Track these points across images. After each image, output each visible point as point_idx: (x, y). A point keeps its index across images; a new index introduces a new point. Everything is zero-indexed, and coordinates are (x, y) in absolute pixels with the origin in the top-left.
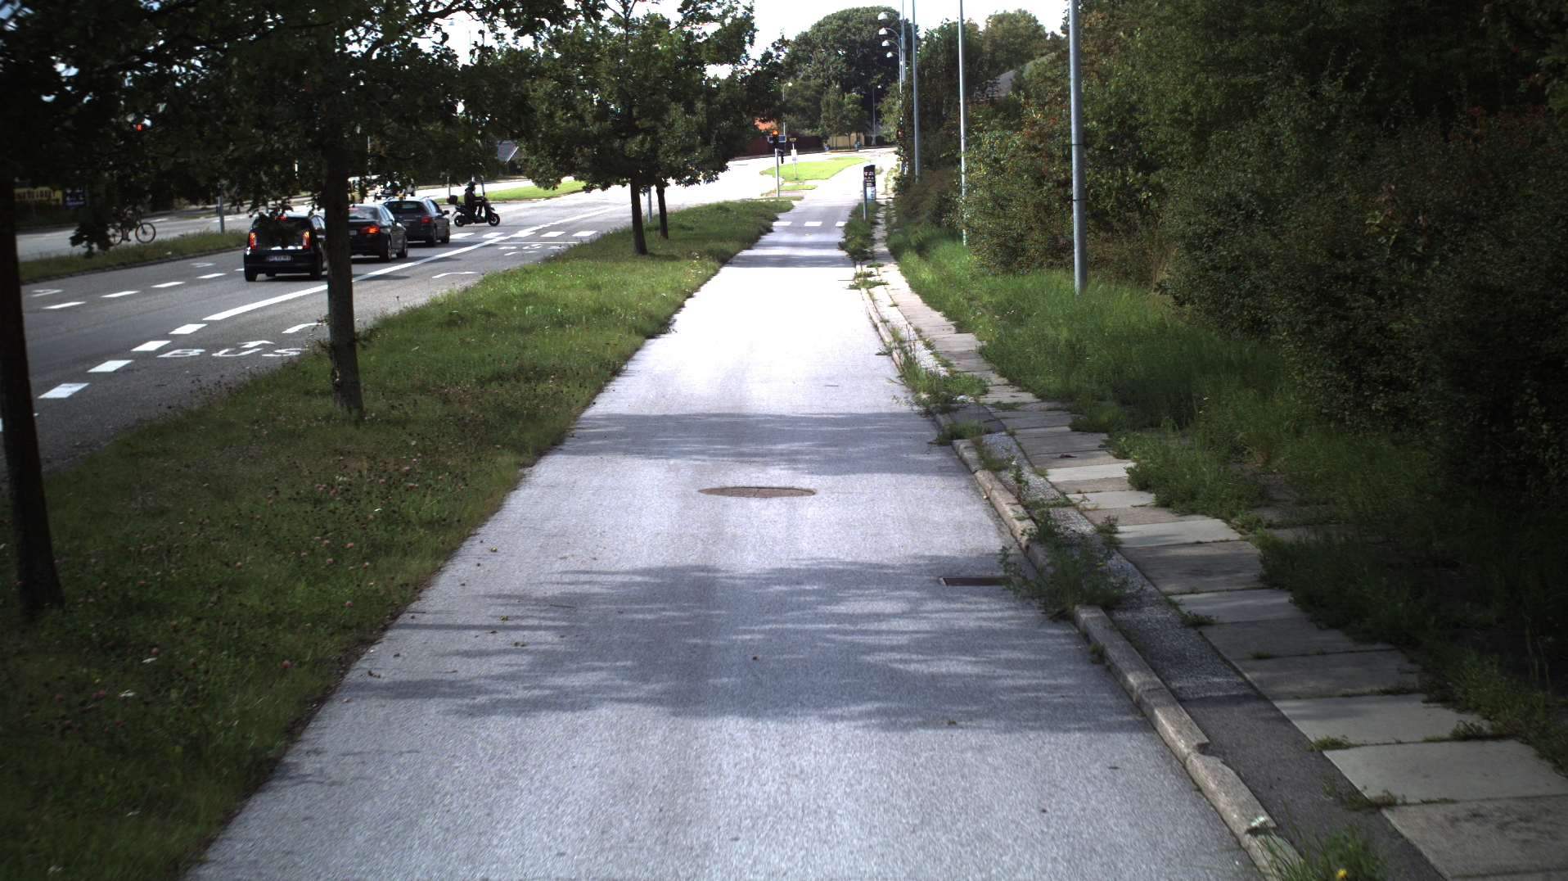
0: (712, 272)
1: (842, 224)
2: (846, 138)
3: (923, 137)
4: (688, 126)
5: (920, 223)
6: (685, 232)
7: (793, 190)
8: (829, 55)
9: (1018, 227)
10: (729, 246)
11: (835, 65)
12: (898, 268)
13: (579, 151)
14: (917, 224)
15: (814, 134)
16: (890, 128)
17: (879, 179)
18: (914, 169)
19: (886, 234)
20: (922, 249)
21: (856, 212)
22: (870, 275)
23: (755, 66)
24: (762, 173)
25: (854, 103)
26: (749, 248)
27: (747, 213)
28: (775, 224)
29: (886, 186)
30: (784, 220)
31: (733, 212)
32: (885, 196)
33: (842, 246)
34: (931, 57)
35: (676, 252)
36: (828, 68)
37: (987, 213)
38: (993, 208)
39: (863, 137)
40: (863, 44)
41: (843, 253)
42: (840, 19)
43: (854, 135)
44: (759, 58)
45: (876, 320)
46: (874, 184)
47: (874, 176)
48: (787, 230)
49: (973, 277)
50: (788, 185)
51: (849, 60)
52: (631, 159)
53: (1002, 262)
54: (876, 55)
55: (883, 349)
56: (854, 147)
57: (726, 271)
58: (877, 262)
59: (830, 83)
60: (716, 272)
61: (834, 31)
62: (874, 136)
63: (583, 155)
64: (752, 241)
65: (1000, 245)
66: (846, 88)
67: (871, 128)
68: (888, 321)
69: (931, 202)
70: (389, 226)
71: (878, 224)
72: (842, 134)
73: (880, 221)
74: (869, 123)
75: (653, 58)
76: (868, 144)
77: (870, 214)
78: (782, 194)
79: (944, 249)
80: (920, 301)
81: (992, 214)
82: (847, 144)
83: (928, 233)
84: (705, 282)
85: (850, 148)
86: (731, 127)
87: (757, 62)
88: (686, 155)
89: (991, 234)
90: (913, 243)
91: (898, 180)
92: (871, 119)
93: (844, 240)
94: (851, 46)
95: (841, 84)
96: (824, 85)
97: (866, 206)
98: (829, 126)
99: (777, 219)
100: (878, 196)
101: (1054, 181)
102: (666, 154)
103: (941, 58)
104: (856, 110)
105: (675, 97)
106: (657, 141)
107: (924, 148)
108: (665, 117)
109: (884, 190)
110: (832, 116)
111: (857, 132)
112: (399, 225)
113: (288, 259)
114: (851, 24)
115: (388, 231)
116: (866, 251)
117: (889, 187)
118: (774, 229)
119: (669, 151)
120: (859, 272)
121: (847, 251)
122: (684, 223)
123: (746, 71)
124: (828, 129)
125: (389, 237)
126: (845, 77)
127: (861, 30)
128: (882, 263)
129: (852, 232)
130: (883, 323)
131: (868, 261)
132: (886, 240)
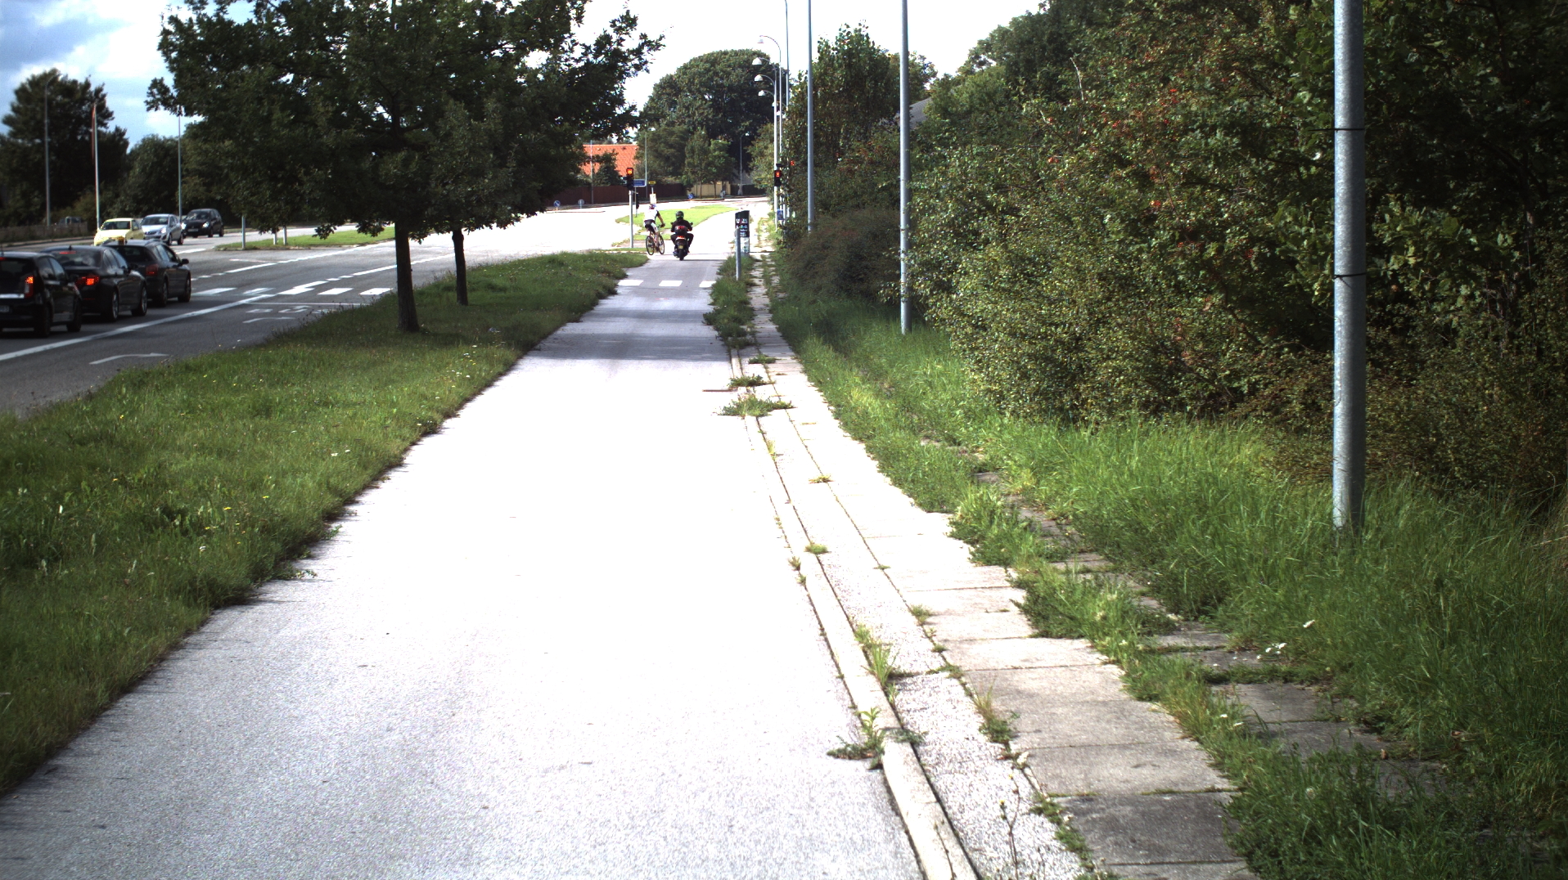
0: (500, 368)
1: (708, 284)
2: (712, 187)
3: (815, 173)
5: (820, 289)
6: (493, 295)
8: (695, 99)
9: (1072, 317)
11: (701, 111)
12: (799, 367)
13: (306, 174)
14: (816, 292)
15: (678, 181)
16: (762, 174)
17: (752, 227)
18: (805, 215)
19: (768, 301)
20: (832, 332)
21: (726, 268)
22: (755, 382)
23: (585, 54)
24: (618, 221)
25: (720, 149)
26: (577, 321)
27: (586, 268)
28: (622, 283)
29: (759, 237)
30: (634, 278)
32: (760, 250)
33: (709, 319)
34: (826, 73)
35: (462, 327)
36: (694, 114)
39: (729, 186)
40: (731, 89)
41: (711, 333)
42: (707, 62)
43: (719, 183)
44: (591, 42)
45: (799, 549)
46: (747, 235)
47: (747, 224)
48: (636, 291)
49: (969, 414)
51: (716, 105)
52: (390, 188)
53: (1038, 393)
54: (744, 100)
56: (721, 196)
58: (765, 352)
59: (695, 129)
60: (509, 367)
61: (701, 75)
62: (741, 185)
64: (582, 308)
65: (1032, 356)
66: (712, 134)
67: (738, 177)
69: (836, 258)
70: (116, 276)
71: (755, 285)
72: (707, 182)
73: (756, 281)
74: (735, 171)
76: (734, 194)
77: (743, 272)
78: (636, 245)
81: (1009, 291)
82: (712, 192)
83: (834, 305)
84: (479, 392)
85: (716, 197)
87: (588, 48)
89: (1012, 332)
90: (815, 321)
92: (738, 166)
93: (710, 309)
94: (718, 91)
95: (707, 130)
96: (689, 131)
97: (739, 261)
98: (693, 173)
99: (625, 276)
100: (752, 249)
102: (442, 180)
103: (838, 74)
104: (723, 156)
106: (427, 161)
107: (819, 187)
108: (440, 122)
109: (762, 243)
110: (696, 162)
111: (723, 180)
112: (135, 273)
113: (10, 309)
114: (718, 67)
115: (116, 281)
116: (744, 333)
117: (762, 238)
118: (619, 291)
119: (446, 177)
120: (738, 375)
121: (717, 329)
122: (499, 281)
123: (571, 62)
124: (692, 177)
125: (115, 288)
126: (711, 123)
127: (729, 74)
128: (771, 355)
129: (722, 298)
130: (813, 556)
131: (749, 349)
132: (771, 311)
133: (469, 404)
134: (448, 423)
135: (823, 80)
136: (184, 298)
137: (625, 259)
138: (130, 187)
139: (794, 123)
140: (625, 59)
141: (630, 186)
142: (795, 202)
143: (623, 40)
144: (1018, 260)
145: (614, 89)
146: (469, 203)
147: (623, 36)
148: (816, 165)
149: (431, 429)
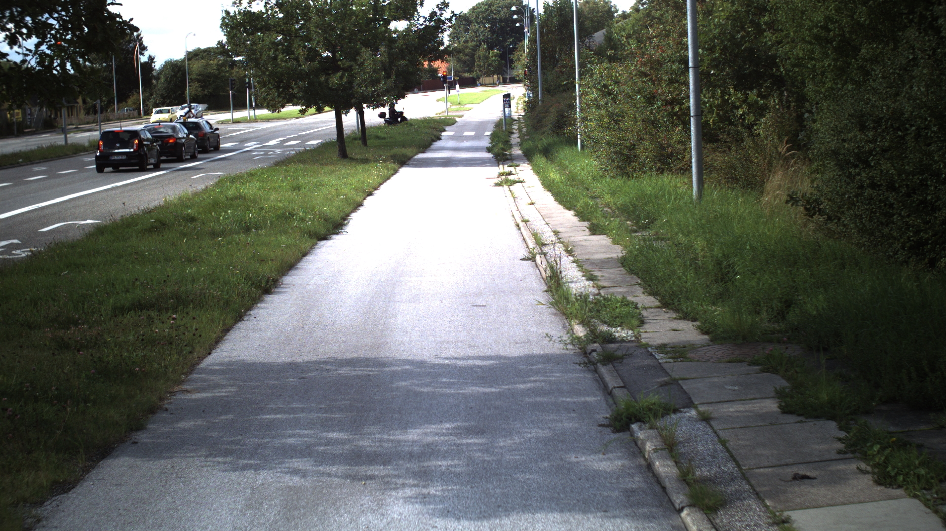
0: (392, 172)
1: (488, 133)
2: (491, 78)
3: (543, 74)
4: (375, 64)
5: (544, 133)
6: (379, 141)
7: (457, 111)
8: (480, 27)
9: (631, 137)
10: (408, 151)
11: (484, 33)
12: (530, 167)
13: (295, 84)
14: (542, 134)
15: (471, 76)
16: (519, 71)
17: (513, 103)
18: (538, 95)
19: (519, 140)
20: (547, 152)
21: (498, 125)
22: (510, 174)
23: (425, 22)
24: (438, 101)
25: (496, 56)
26: (423, 152)
27: (425, 126)
28: (443, 134)
29: (517, 107)
30: (449, 131)
31: (414, 126)
32: (517, 114)
33: (489, 150)
34: (548, 20)
35: (368, 156)
36: (480, 35)
37: (605, 127)
38: (609, 123)
39: (501, 78)
40: (501, 20)
41: (490, 155)
42: (486, 5)
43: (496, 76)
44: (427, 16)
45: (519, 221)
46: (510, 106)
47: (510, 101)
48: (451, 138)
49: (594, 178)
50: (454, 107)
51: (492, 30)
52: (333, 90)
53: (618, 167)
54: (509, 27)
55: (526, 254)
56: (496, 84)
57: (404, 171)
58: (515, 163)
59: (480, 44)
60: (396, 172)
61: (483, 13)
62: (508, 77)
63: (298, 87)
64: (425, 147)
65: (615, 153)
66: (490, 47)
67: (506, 72)
68: (528, 221)
69: (552, 117)
70: (183, 138)
71: (513, 133)
72: (488, 76)
73: (514, 131)
74: (505, 69)
75: (348, 15)
76: (504, 82)
77: (507, 126)
78: (449, 114)
79: (564, 153)
80: (552, 198)
81: (608, 127)
82: (491, 82)
83: (550, 140)
84: (385, 181)
85: (493, 84)
86: (407, 65)
87: (426, 18)
88: (373, 86)
89: (608, 144)
90: (540, 148)
91: (528, 103)
92: (506, 66)
93: (490, 145)
94: (493, 22)
95: (487, 45)
96: (477, 46)
97: (505, 121)
98: (480, 71)
99: (445, 131)
100: (513, 114)
101: (663, 101)
102: (359, 85)
103: (555, 20)
104: (497, 60)
105: (366, 44)
106: (352, 76)
107: (545, 81)
108: (358, 58)
109: (517, 110)
110: (482, 64)
111: (498, 75)
112: (191, 136)
113: (124, 157)
114: (493, 8)
115: (183, 140)
116: (506, 155)
117: (519, 108)
118: (442, 138)
119: (361, 84)
120: (502, 171)
121: (493, 154)
122: (380, 134)
123: (418, 25)
124: (479, 73)
125: (183, 144)
126: (490, 40)
127: (499, 12)
128: (518, 163)
129: (496, 140)
130: (524, 223)
131: (508, 162)
132: (520, 145)
133: (382, 186)
134: (376, 192)
135: (547, 24)
136: (217, 149)
137: (444, 121)
138: (159, 90)
139: (532, 46)
140: (444, 23)
141: (445, 82)
142: (533, 89)
143: (443, 14)
144: (611, 115)
145: (439, 37)
146: (373, 96)
147: (443, 12)
148: (543, 68)
149: (370, 194)
